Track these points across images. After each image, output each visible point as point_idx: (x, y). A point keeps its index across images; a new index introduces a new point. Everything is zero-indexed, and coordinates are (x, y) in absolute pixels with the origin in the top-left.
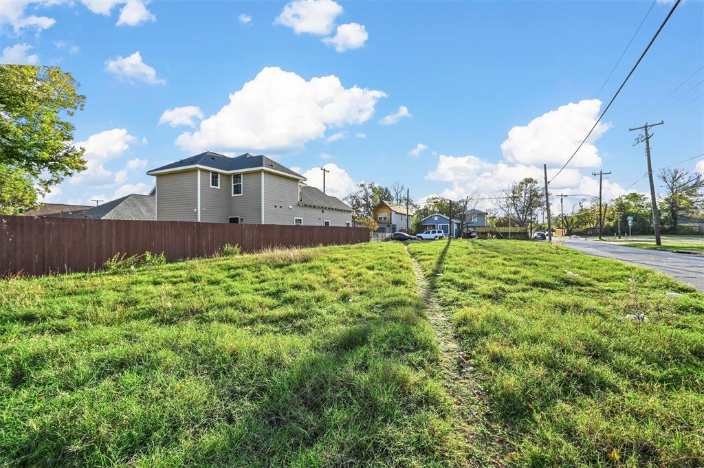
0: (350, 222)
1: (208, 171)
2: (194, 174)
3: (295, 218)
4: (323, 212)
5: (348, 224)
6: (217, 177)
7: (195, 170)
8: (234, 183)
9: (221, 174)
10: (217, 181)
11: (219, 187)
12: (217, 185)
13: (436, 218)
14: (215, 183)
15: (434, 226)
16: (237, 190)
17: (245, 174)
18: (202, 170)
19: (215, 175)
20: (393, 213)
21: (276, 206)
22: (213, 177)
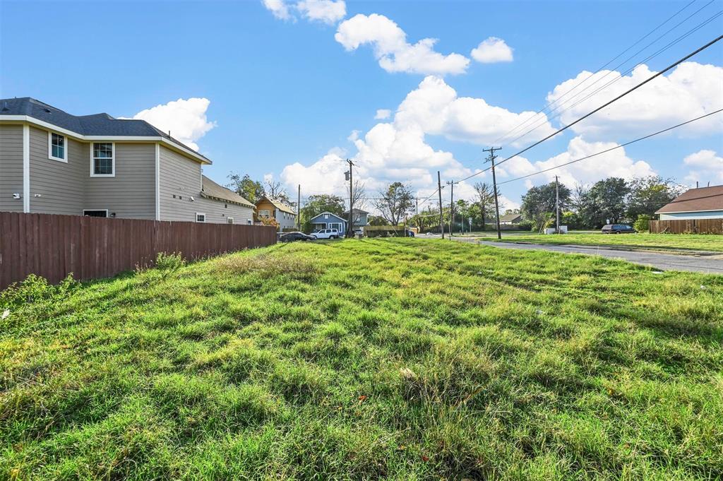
0: (252, 220)
1: (44, 131)
2: (15, 131)
3: (198, 214)
4: (226, 207)
5: (250, 222)
6: (61, 143)
7: (19, 125)
8: (96, 155)
9: (71, 139)
10: (62, 151)
11: (65, 160)
12: (61, 156)
13: (326, 217)
14: (57, 152)
15: (324, 226)
16: (103, 167)
17: (118, 143)
18: (33, 127)
19: (58, 140)
20: (277, 210)
21: (174, 196)
22: (54, 142)
